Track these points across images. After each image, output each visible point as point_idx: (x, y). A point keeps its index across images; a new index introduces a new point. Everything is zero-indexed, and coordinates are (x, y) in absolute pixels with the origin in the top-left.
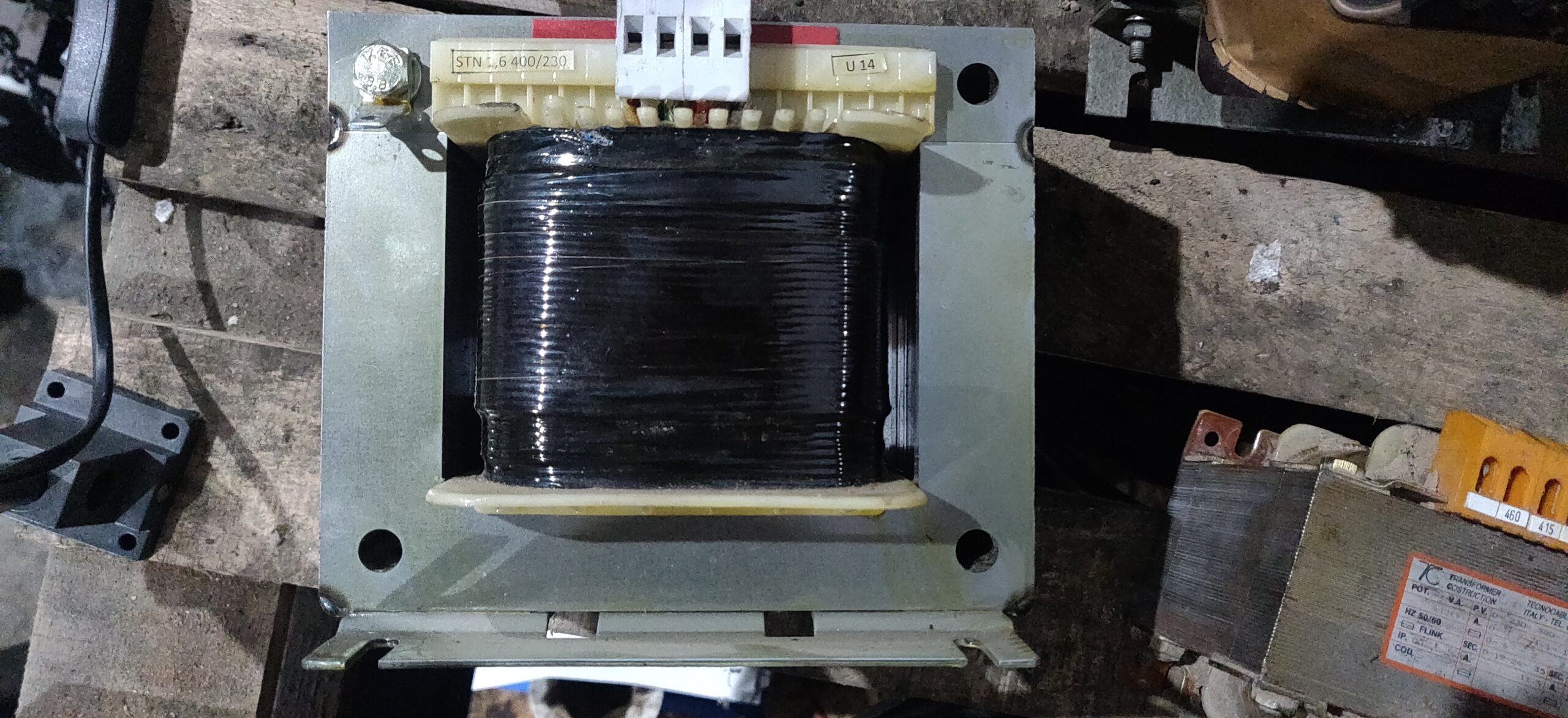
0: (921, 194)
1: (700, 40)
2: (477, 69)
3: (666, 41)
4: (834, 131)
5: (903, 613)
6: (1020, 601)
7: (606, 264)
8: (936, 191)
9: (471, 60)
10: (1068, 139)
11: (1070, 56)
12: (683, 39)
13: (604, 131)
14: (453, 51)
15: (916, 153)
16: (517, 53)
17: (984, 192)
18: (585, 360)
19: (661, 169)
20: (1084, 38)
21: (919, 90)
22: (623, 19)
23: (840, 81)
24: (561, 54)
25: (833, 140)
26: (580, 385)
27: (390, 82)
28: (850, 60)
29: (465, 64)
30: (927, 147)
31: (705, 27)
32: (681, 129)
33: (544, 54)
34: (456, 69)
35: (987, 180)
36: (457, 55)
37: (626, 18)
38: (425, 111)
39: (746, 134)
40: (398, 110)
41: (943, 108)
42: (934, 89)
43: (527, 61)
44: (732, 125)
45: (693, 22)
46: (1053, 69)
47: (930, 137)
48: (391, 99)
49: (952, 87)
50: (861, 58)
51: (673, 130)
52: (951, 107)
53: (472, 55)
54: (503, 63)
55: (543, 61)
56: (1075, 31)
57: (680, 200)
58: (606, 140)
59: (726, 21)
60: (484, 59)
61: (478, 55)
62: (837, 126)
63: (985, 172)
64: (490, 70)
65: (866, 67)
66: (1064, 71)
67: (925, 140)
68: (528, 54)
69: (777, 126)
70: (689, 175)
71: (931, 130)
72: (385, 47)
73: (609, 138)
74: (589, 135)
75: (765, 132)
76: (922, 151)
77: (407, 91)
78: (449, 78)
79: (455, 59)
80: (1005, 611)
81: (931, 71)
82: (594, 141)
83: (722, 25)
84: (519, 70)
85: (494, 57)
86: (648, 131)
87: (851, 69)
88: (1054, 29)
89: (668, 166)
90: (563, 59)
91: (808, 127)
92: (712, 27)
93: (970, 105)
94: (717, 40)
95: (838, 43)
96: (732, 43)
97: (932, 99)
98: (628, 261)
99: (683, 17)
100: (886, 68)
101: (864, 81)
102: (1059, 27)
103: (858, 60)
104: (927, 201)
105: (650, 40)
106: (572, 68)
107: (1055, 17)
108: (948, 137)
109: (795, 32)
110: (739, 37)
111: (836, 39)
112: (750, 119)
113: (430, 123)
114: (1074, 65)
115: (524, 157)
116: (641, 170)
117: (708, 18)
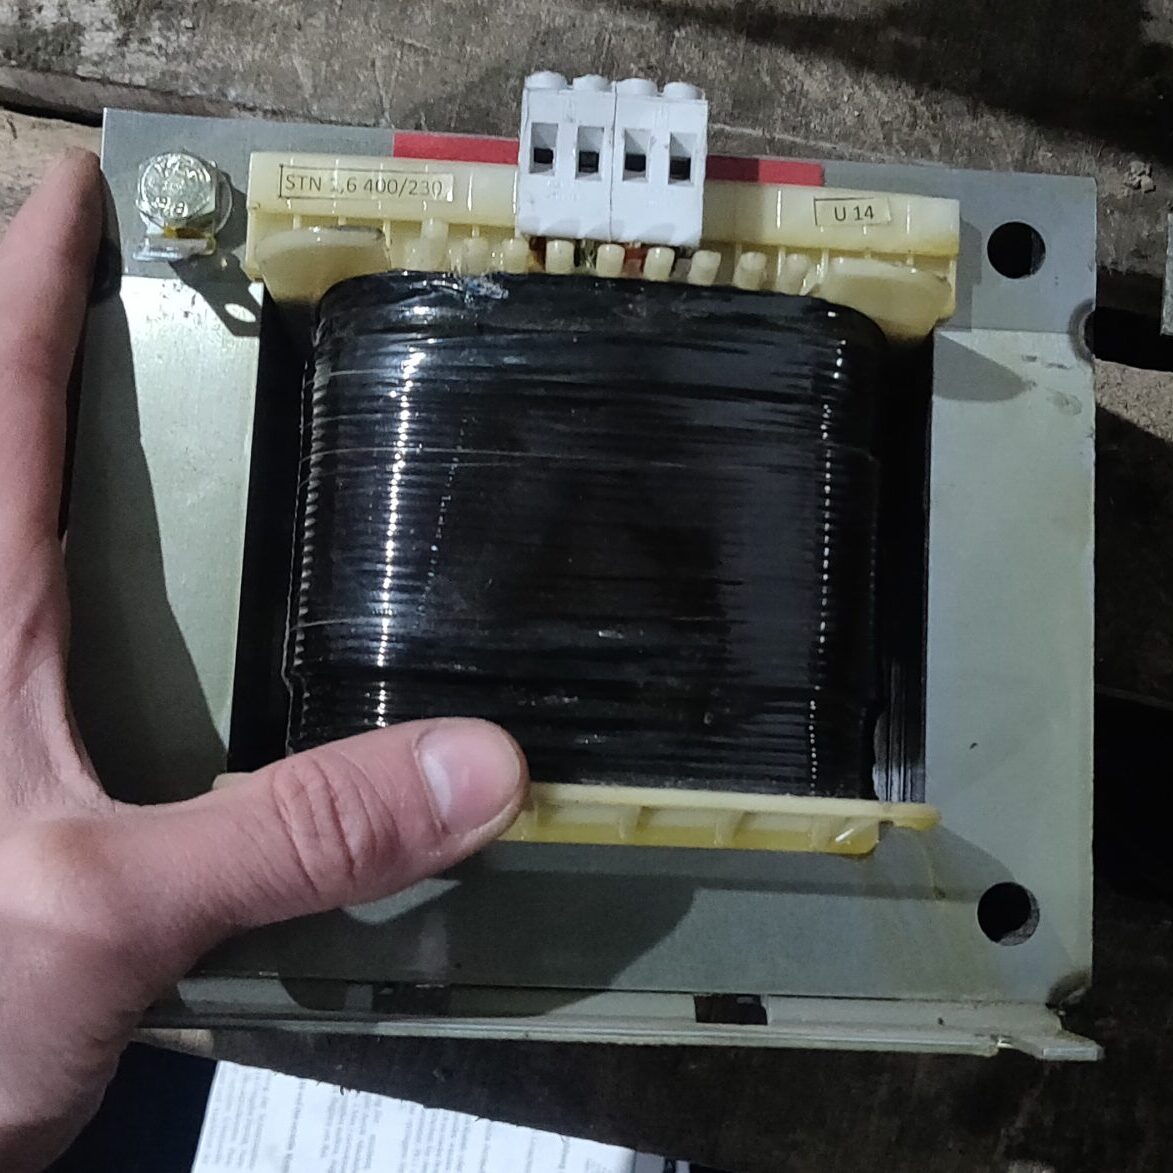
0: (935, 398)
1: (635, 164)
2: (314, 192)
3: (588, 162)
4: (816, 296)
5: (899, 1003)
6: (1070, 992)
7: (491, 461)
8: (952, 394)
9: (306, 181)
10: (1136, 376)
11: (1138, 254)
12: (612, 160)
13: (497, 277)
14: (282, 166)
15: (928, 342)
16: (373, 173)
17: (1025, 399)
18: (456, 596)
19: (575, 332)
20: (1160, 229)
21: (934, 252)
22: (530, 126)
23: (824, 234)
24: (435, 178)
25: (816, 306)
26: (446, 630)
27: (190, 206)
28: (840, 205)
29: (298, 185)
30: (944, 333)
31: (643, 146)
32: (605, 279)
33: (411, 177)
34: (285, 192)
35: (1029, 382)
36: (287, 172)
37: (535, 125)
38: (234, 252)
39: (696, 291)
40: (200, 245)
41: (968, 279)
42: (956, 250)
43: (386, 186)
44: (677, 276)
45: (627, 135)
46: (1114, 271)
47: (948, 319)
48: (188, 229)
49: (979, 250)
50: (856, 203)
51: (593, 280)
52: (978, 279)
53: (309, 173)
54: (351, 187)
55: (409, 186)
56: (1147, 217)
57: (600, 376)
58: (499, 291)
59: (672, 138)
60: (325, 179)
61: (316, 175)
62: (822, 289)
63: (1026, 371)
64: (333, 196)
65: (862, 215)
66: (1131, 273)
67: (941, 322)
68: (388, 176)
69: (740, 281)
70: (615, 340)
71: (950, 307)
72: (187, 157)
73: (504, 287)
74: (475, 282)
75: (722, 291)
76: (936, 339)
77: (211, 222)
78: (273, 204)
79: (284, 178)
80: (1049, 1006)
81: (954, 228)
82: (483, 292)
83: (668, 141)
84: (373, 197)
85: (338, 178)
86: (559, 279)
87: (841, 216)
88: (1117, 215)
89: (587, 328)
90: (437, 185)
91: (782, 286)
92: (652, 144)
93: (1004, 279)
94: (658, 164)
95: (822, 185)
96: (680, 169)
97: (953, 265)
98: (521, 459)
99: (613, 129)
100: (889, 219)
101: (861, 235)
102: (1123, 211)
103: (850, 206)
104: (942, 408)
105: (566, 158)
106: (450, 198)
107: (1119, 197)
108: (974, 322)
109: (762, 167)
110: (689, 160)
111: (820, 180)
112: (703, 268)
113: (240, 269)
114: (1145, 267)
115: (379, 312)
116: (548, 332)
117: (648, 131)
